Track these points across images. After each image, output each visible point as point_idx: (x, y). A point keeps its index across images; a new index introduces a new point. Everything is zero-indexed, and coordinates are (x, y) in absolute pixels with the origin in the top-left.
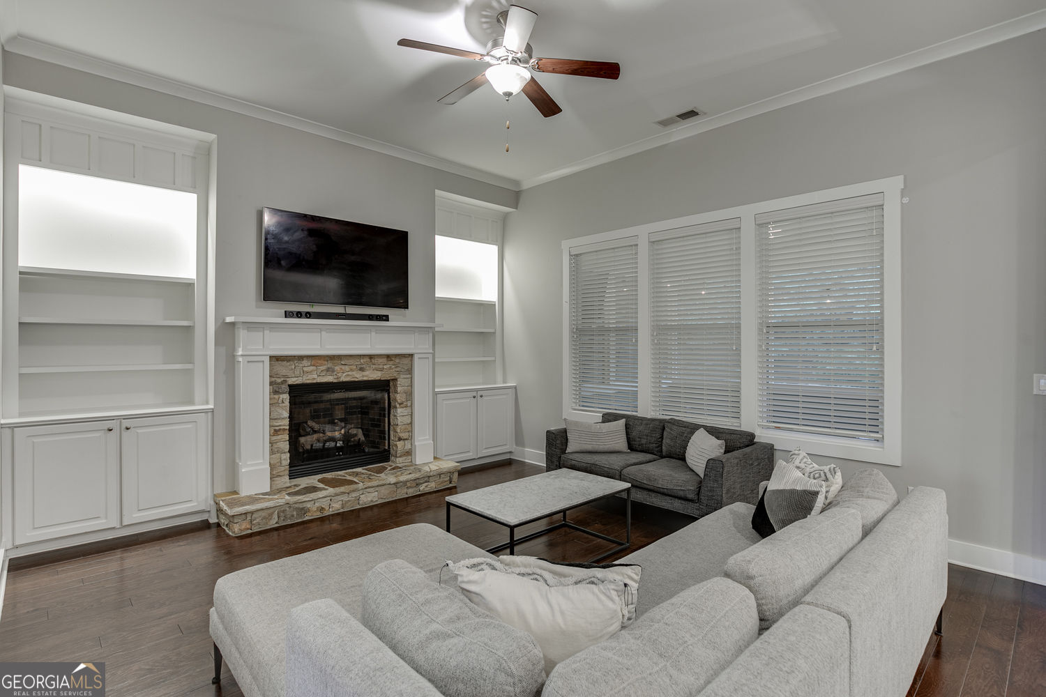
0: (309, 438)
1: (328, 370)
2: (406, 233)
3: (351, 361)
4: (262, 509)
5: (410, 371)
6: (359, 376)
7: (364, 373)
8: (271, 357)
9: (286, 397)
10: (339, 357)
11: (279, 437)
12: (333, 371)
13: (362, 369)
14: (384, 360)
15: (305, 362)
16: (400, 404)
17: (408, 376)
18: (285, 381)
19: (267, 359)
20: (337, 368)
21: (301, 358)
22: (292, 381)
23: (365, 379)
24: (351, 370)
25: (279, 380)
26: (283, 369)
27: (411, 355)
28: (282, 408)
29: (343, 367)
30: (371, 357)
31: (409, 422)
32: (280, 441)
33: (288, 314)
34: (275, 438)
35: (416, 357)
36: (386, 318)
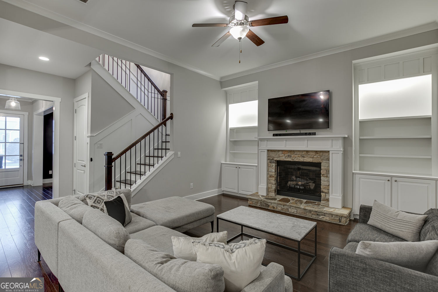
1: (288, 156)
3: (298, 153)
5: (328, 159)
6: (301, 159)
7: (304, 159)
8: (268, 150)
9: (274, 165)
10: (294, 151)
12: (291, 156)
13: (303, 157)
14: (314, 153)
15: (280, 153)
16: (323, 175)
17: (328, 162)
18: (273, 159)
19: (266, 151)
20: (293, 156)
21: (279, 151)
22: (275, 159)
23: (305, 161)
24: (298, 157)
25: (271, 158)
26: (273, 154)
27: (329, 151)
28: (272, 168)
29: (295, 155)
30: (307, 152)
31: (328, 185)
32: (272, 180)
33: (274, 135)
34: (270, 178)
35: (331, 153)
36: (314, 134)
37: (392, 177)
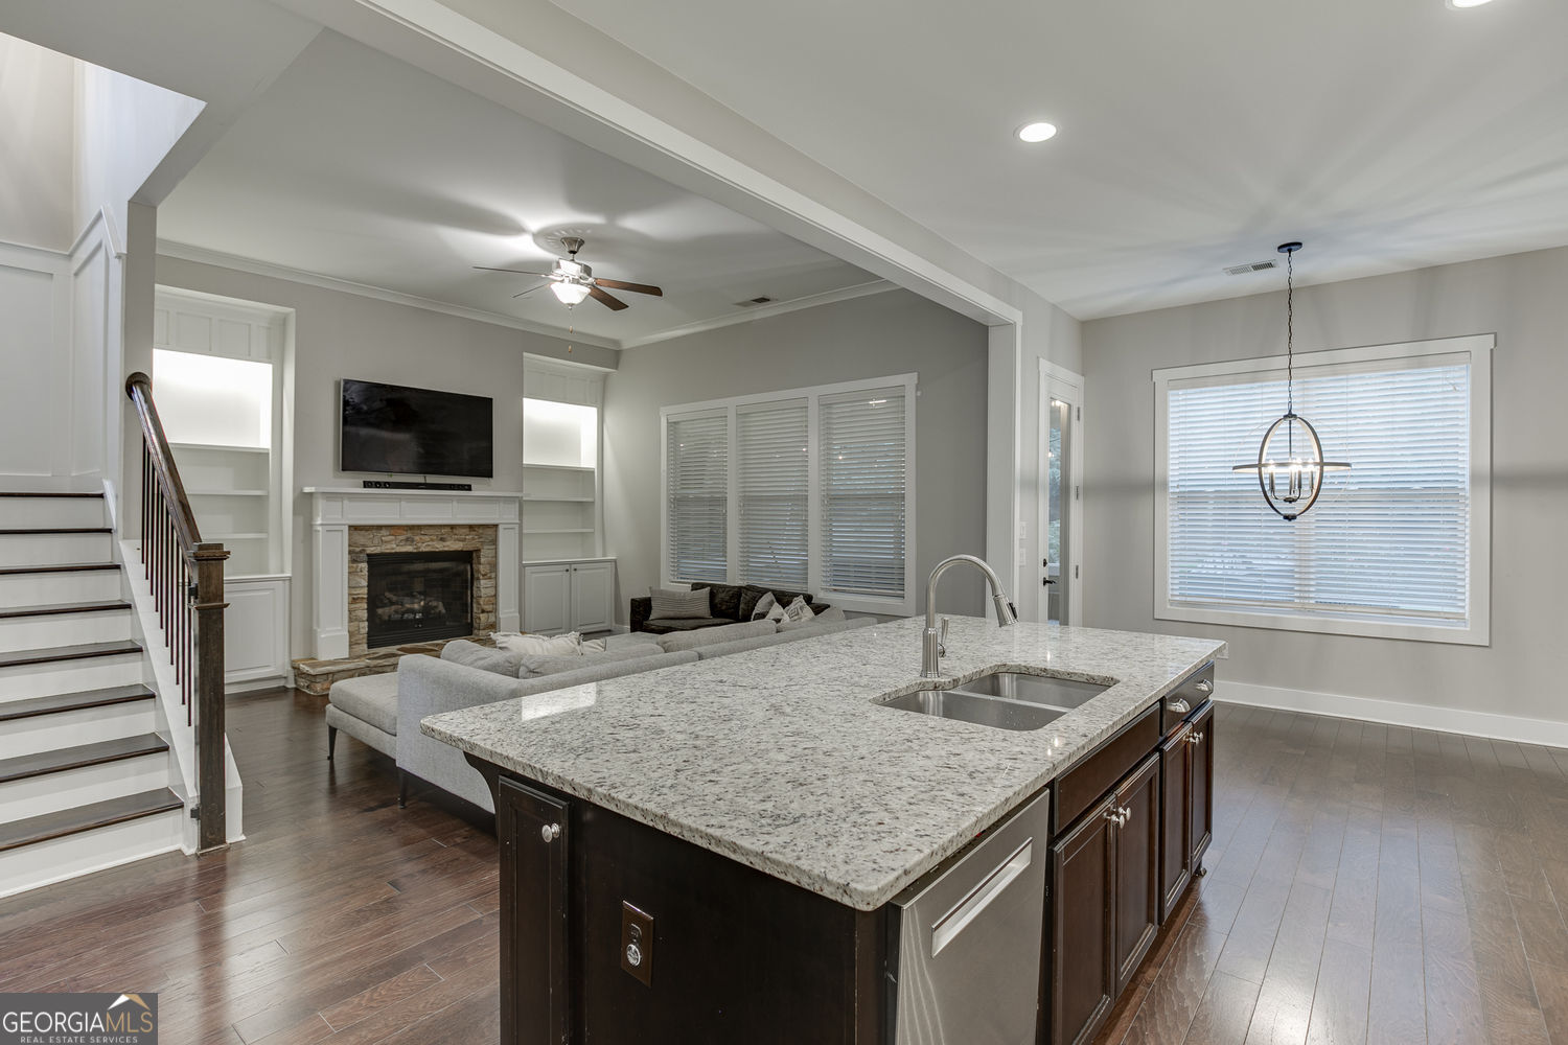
0: (387, 610)
1: (407, 540)
2: (491, 399)
3: (431, 531)
4: (343, 671)
5: (494, 542)
6: (439, 547)
7: (445, 544)
8: (350, 527)
9: (364, 566)
10: (419, 527)
11: (357, 605)
12: (413, 541)
13: (442, 540)
14: (466, 531)
15: (384, 532)
16: (483, 575)
17: (493, 547)
18: (363, 551)
19: (347, 527)
20: (417, 538)
21: (380, 527)
22: (370, 550)
23: (446, 549)
24: (432, 540)
25: (358, 549)
26: (361, 538)
27: (496, 526)
28: (360, 577)
29: (423, 537)
30: (453, 527)
31: (493, 593)
32: (358, 609)
33: (367, 485)
34: (353, 606)
35: (500, 527)
36: (468, 488)
37: (570, 563)
